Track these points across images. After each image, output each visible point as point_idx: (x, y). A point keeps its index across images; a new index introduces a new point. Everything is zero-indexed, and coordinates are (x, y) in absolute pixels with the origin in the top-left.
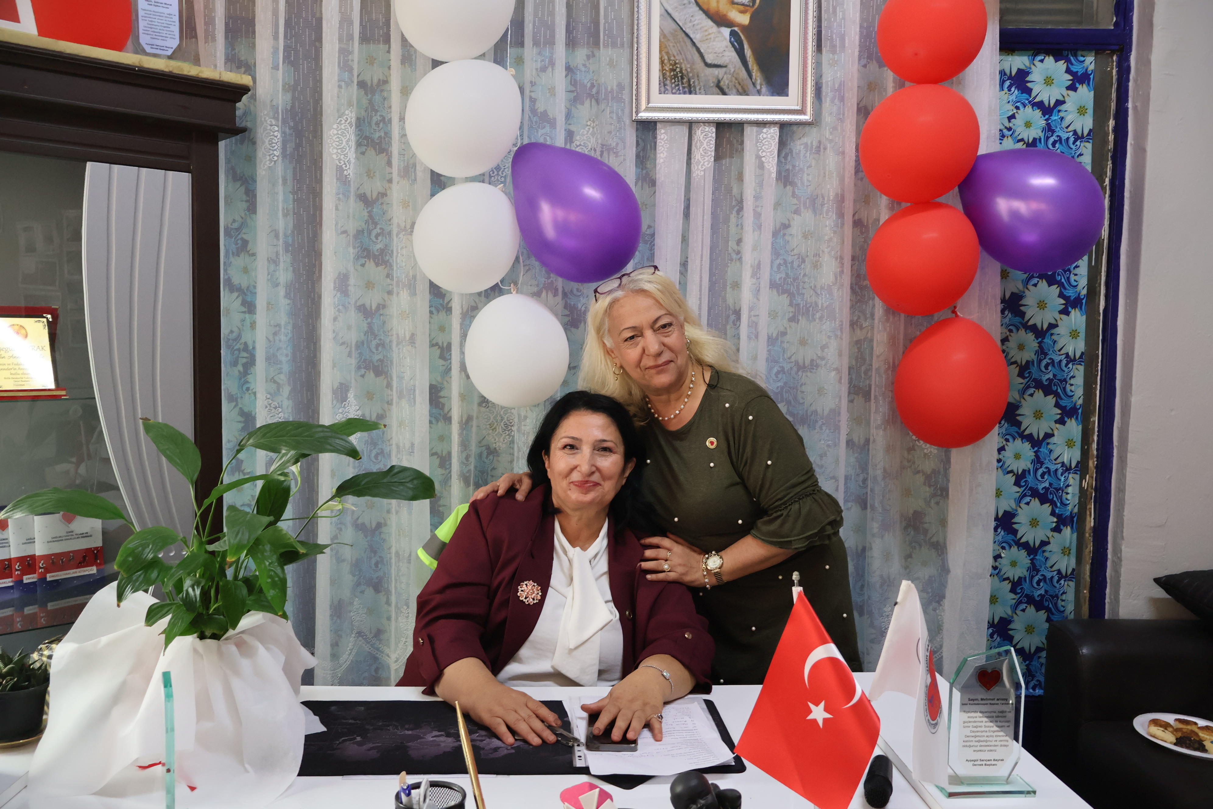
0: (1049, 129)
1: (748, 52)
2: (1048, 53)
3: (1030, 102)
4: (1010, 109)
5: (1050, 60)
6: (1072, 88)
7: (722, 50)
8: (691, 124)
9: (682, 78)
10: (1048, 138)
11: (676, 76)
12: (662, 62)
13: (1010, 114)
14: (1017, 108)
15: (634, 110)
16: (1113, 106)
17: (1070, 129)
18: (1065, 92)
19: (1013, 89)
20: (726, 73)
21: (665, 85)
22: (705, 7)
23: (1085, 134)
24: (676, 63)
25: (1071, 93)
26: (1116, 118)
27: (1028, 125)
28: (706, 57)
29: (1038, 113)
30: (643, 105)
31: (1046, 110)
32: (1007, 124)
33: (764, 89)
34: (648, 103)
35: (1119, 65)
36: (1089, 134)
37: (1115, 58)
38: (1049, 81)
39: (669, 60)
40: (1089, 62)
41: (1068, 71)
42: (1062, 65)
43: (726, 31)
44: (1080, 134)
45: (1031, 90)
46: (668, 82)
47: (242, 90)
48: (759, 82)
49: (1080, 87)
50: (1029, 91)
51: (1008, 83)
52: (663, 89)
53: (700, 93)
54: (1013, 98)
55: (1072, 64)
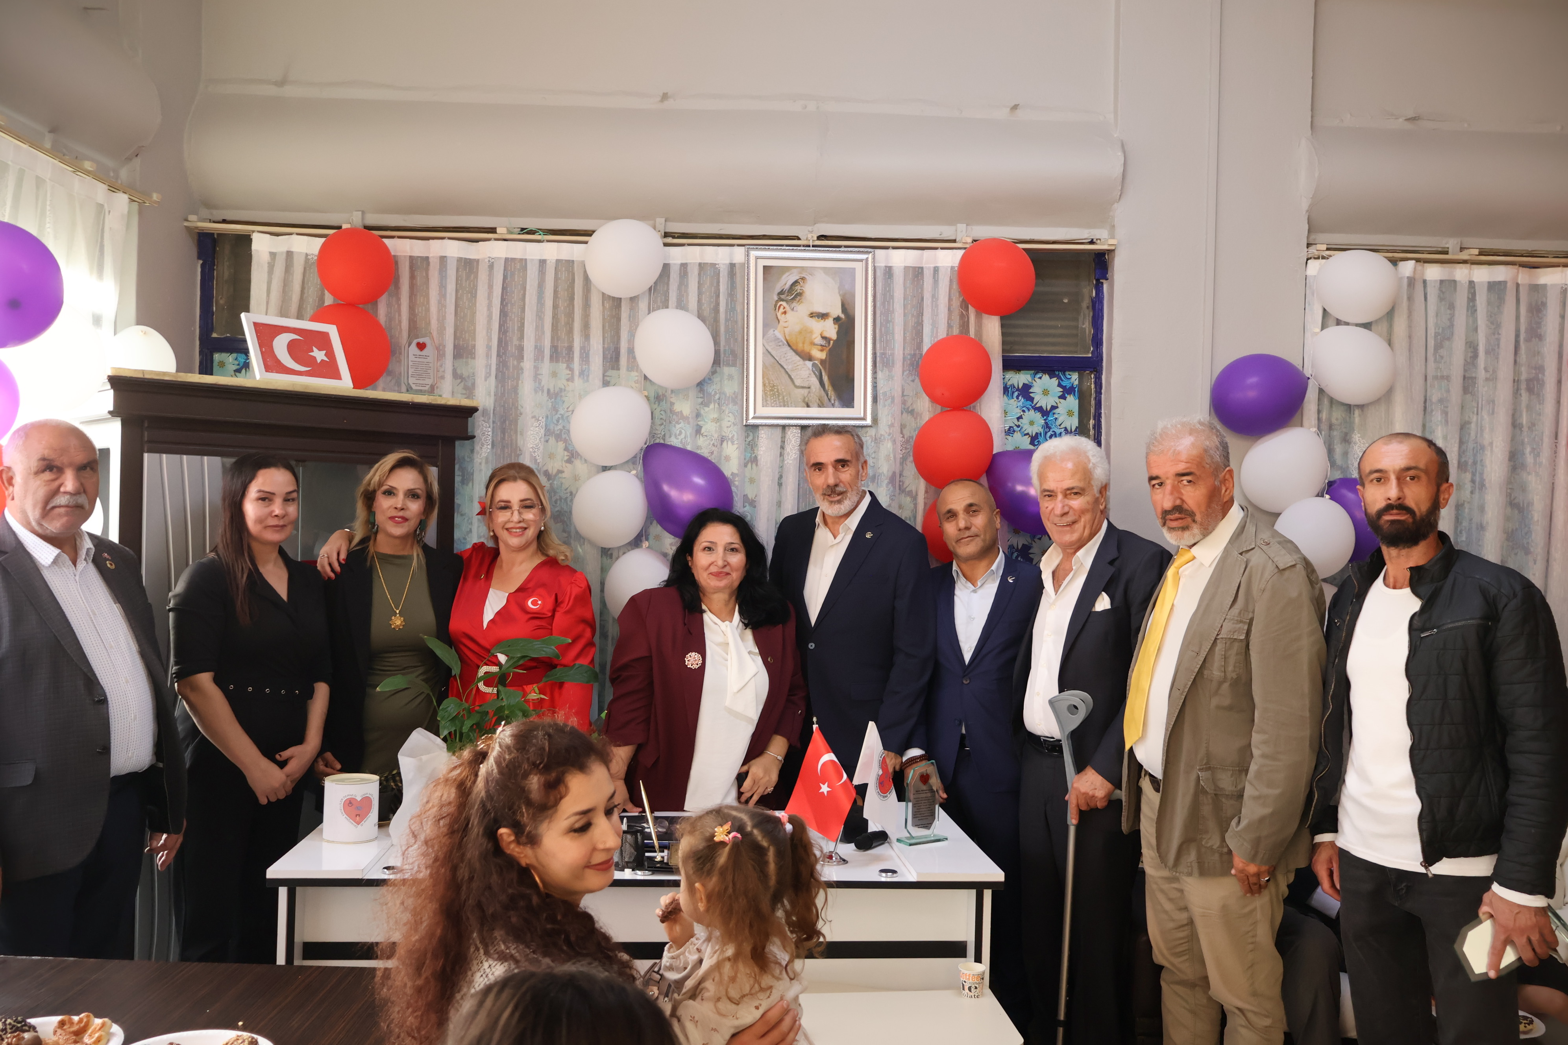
0: (1047, 426)
1: (825, 378)
2: (1044, 372)
3: (1032, 407)
4: (1019, 412)
5: (1046, 377)
6: (1063, 397)
7: (806, 376)
8: (784, 427)
9: (779, 396)
10: (1046, 433)
11: (774, 394)
12: (764, 385)
13: (1019, 415)
14: (1024, 411)
15: (745, 418)
16: (1093, 410)
17: (1062, 426)
18: (1058, 400)
19: (1020, 398)
20: (809, 392)
21: (766, 401)
22: (794, 348)
23: (1073, 430)
24: (774, 386)
25: (1062, 401)
26: (1094, 419)
27: (1032, 423)
28: (795, 381)
29: (1039, 415)
30: (751, 415)
31: (1045, 413)
32: (1017, 423)
33: (837, 403)
34: (755, 413)
35: (1095, 383)
36: (1076, 430)
37: (1093, 376)
38: (1046, 392)
39: (769, 383)
40: (1074, 378)
41: (1059, 385)
42: (1055, 381)
43: (809, 364)
44: (1069, 430)
45: (1033, 399)
46: (769, 399)
47: (474, 410)
48: (833, 398)
49: (1068, 397)
50: (1032, 399)
51: (1016, 394)
52: (765, 403)
53: (791, 406)
54: (1020, 404)
55: (1062, 380)
